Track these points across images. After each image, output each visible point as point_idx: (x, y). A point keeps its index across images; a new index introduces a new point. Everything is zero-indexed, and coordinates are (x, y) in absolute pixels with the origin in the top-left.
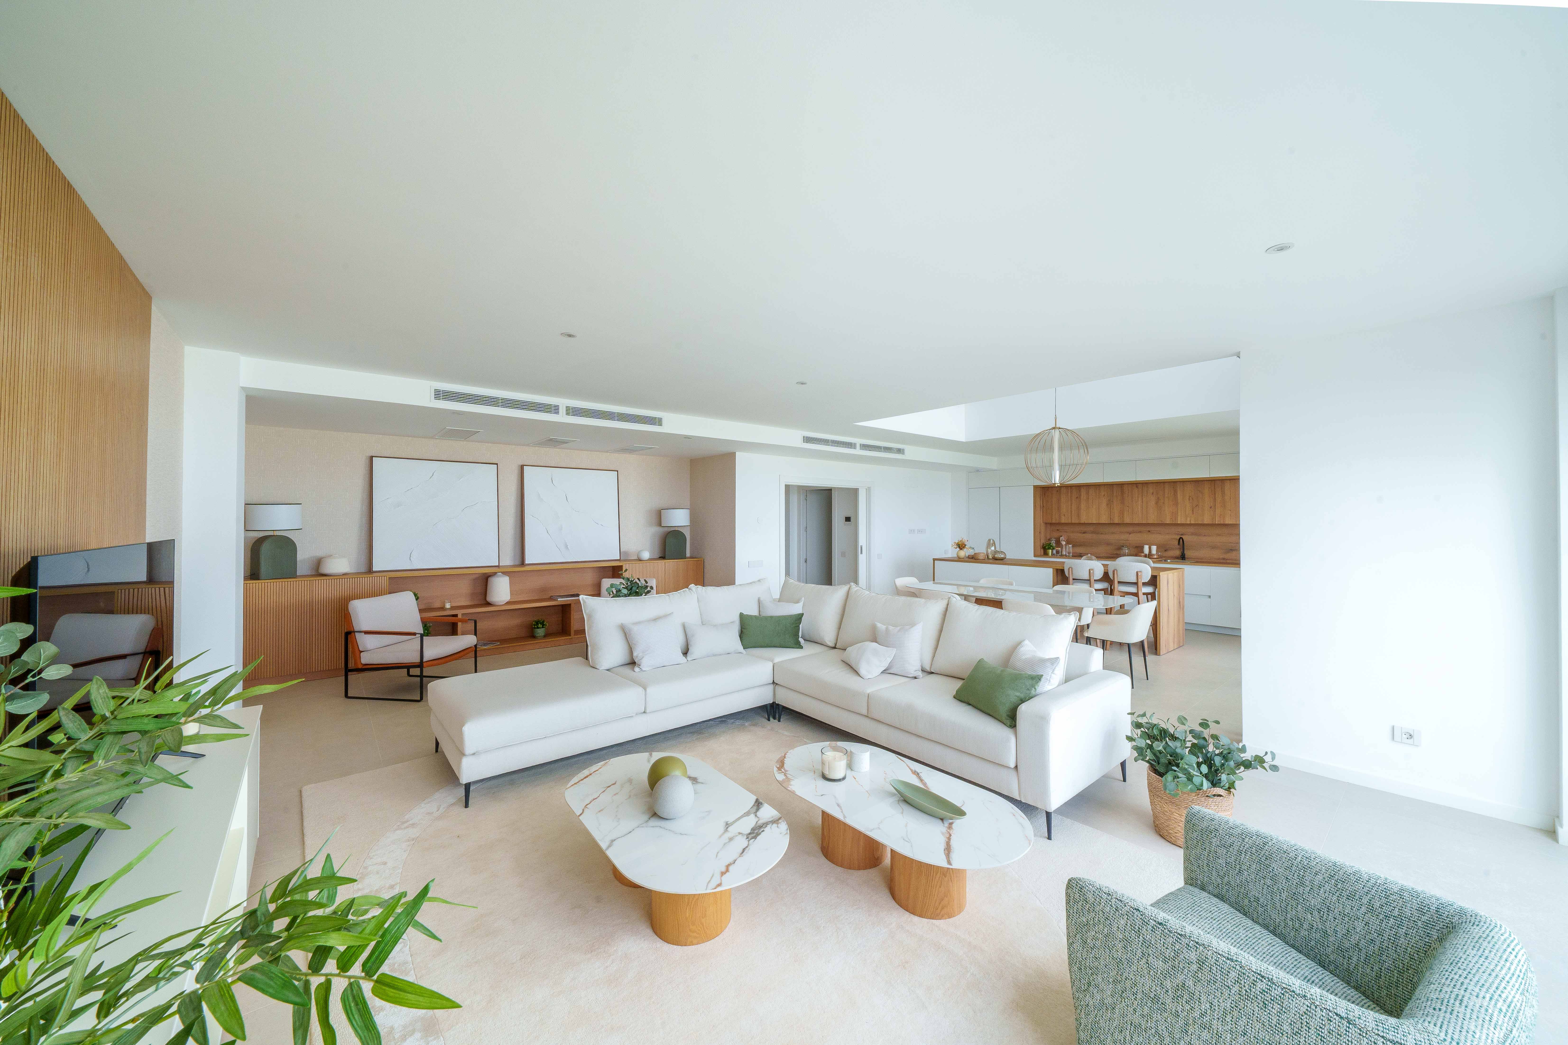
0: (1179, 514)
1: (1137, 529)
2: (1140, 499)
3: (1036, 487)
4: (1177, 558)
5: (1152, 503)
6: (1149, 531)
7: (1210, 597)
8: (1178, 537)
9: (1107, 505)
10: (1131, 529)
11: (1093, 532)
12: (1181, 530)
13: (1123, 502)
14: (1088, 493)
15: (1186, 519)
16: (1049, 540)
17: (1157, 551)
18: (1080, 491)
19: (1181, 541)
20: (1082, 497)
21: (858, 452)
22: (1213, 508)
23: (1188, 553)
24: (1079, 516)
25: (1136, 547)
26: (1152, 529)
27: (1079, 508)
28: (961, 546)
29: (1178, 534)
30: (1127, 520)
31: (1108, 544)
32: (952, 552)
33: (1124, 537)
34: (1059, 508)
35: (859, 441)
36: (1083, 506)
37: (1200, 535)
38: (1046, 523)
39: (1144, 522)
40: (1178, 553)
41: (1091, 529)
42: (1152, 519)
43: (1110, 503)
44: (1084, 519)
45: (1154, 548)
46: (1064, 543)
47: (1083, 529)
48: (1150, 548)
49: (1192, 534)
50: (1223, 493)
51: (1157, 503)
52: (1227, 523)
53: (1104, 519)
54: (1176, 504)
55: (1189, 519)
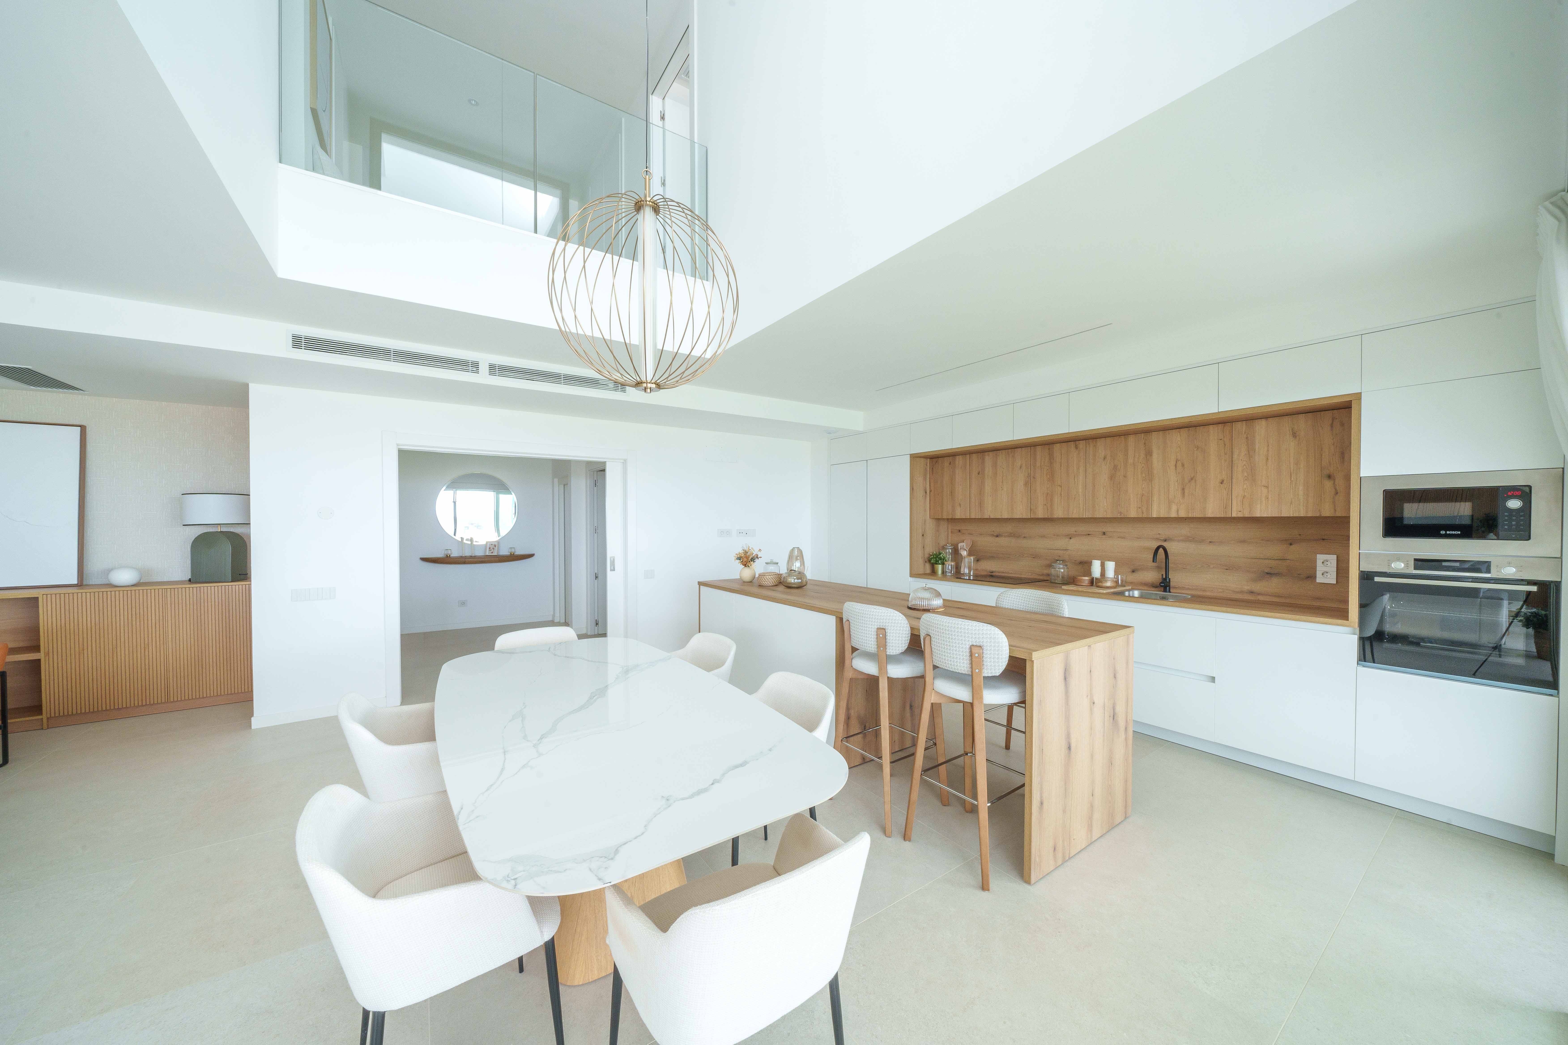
0: (1155, 498)
1: (1082, 528)
2: (1082, 469)
3: (914, 457)
4: (1154, 586)
5: (1104, 478)
6: (1104, 534)
7: (1213, 679)
8: (1155, 545)
9: (1026, 484)
10: (1071, 529)
11: (1012, 535)
12: (1164, 531)
13: (1052, 477)
14: (995, 465)
15: (1170, 508)
16: (944, 548)
17: (1116, 572)
18: (983, 460)
19: (1161, 554)
20: (986, 472)
21: (483, 377)
22: (1226, 483)
23: (1175, 578)
24: (981, 504)
25: (1081, 563)
26: (1108, 528)
27: (981, 492)
28: (746, 559)
29: (1157, 539)
30: (1059, 513)
31: (1035, 556)
32: (737, 572)
33: (1062, 543)
34: (952, 493)
35: (485, 359)
36: (988, 488)
37: (1201, 541)
38: (938, 519)
39: (1088, 515)
40: (1153, 576)
41: (1008, 528)
42: (1103, 509)
43: (1029, 482)
44: (989, 513)
45: (1111, 566)
46: (964, 553)
47: (996, 528)
48: (1103, 566)
49: (1188, 539)
50: (1251, 451)
51: (1112, 477)
52: (1258, 515)
53: (1020, 511)
54: (1149, 476)
55: (1174, 508)
